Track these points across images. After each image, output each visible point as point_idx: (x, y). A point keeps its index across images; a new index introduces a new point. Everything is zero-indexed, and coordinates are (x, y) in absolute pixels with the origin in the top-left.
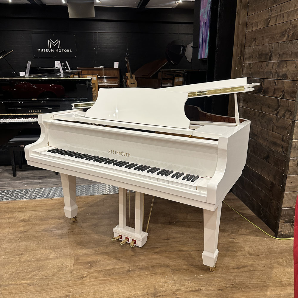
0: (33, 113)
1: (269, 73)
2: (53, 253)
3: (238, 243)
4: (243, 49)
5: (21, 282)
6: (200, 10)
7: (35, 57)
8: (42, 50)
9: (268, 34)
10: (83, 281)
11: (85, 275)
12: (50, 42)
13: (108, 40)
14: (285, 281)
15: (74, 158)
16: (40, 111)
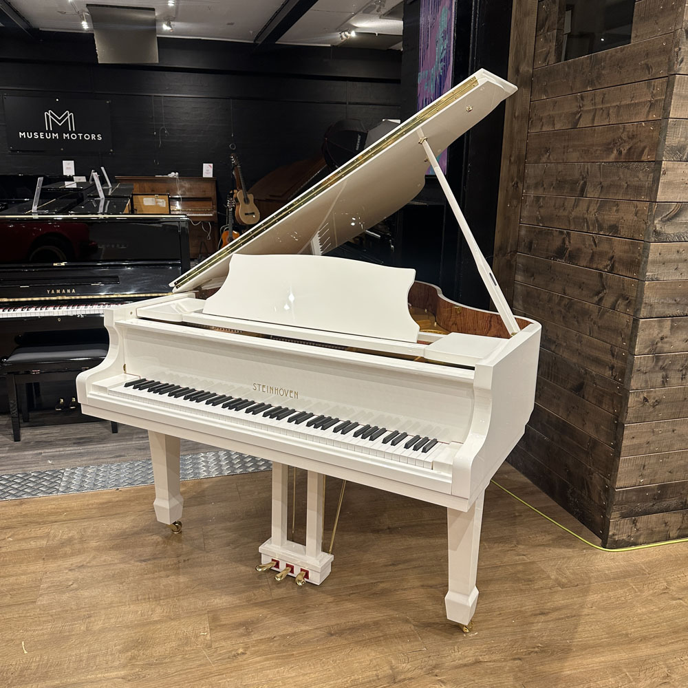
0: (56, 295)
1: (581, 221)
2: (159, 610)
3: (533, 563)
4: (522, 167)
5: (106, 674)
6: (417, 71)
7: (11, 150)
8: (30, 136)
9: (576, 143)
10: (241, 663)
11: (241, 651)
12: (50, 116)
13: (187, 113)
14: (634, 632)
15: (180, 401)
16: (73, 291)
